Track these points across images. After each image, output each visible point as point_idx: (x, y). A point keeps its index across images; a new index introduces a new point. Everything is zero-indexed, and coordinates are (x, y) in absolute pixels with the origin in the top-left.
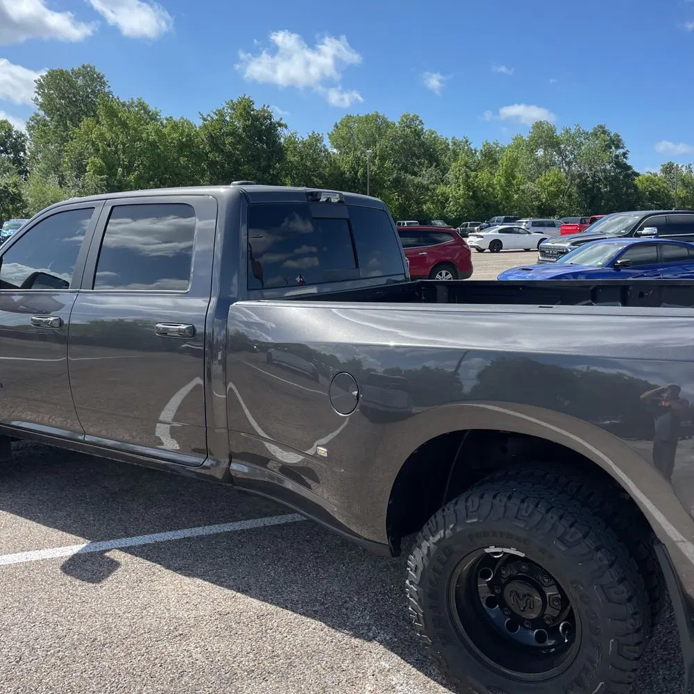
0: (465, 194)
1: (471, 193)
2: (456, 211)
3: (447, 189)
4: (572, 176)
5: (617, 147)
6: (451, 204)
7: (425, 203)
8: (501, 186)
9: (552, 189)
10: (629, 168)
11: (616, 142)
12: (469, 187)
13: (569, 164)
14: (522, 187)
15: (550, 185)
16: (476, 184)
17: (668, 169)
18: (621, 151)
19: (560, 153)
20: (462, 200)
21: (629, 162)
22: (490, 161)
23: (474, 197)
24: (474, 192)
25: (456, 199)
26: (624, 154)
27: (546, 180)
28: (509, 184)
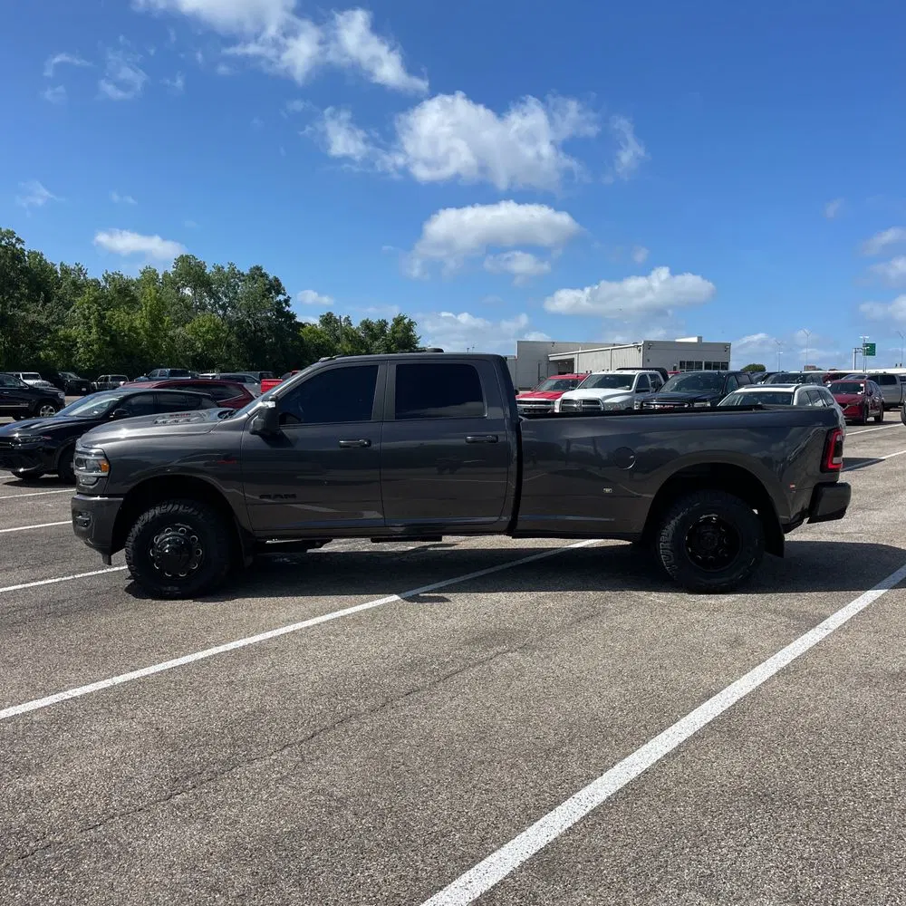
0: (100, 339)
1: (108, 338)
2: (89, 360)
3: (73, 332)
4: (230, 323)
5: (278, 292)
6: (81, 350)
7: (43, 348)
8: (146, 331)
9: (209, 337)
10: (293, 316)
11: (276, 287)
12: (104, 330)
13: (223, 307)
14: (171, 333)
15: (207, 332)
16: (114, 327)
17: (328, 320)
18: (281, 298)
19: (213, 294)
20: (96, 347)
21: (291, 309)
22: (128, 299)
23: (113, 343)
24: (112, 337)
25: (88, 345)
26: (287, 301)
27: (201, 326)
28: (155, 328)
